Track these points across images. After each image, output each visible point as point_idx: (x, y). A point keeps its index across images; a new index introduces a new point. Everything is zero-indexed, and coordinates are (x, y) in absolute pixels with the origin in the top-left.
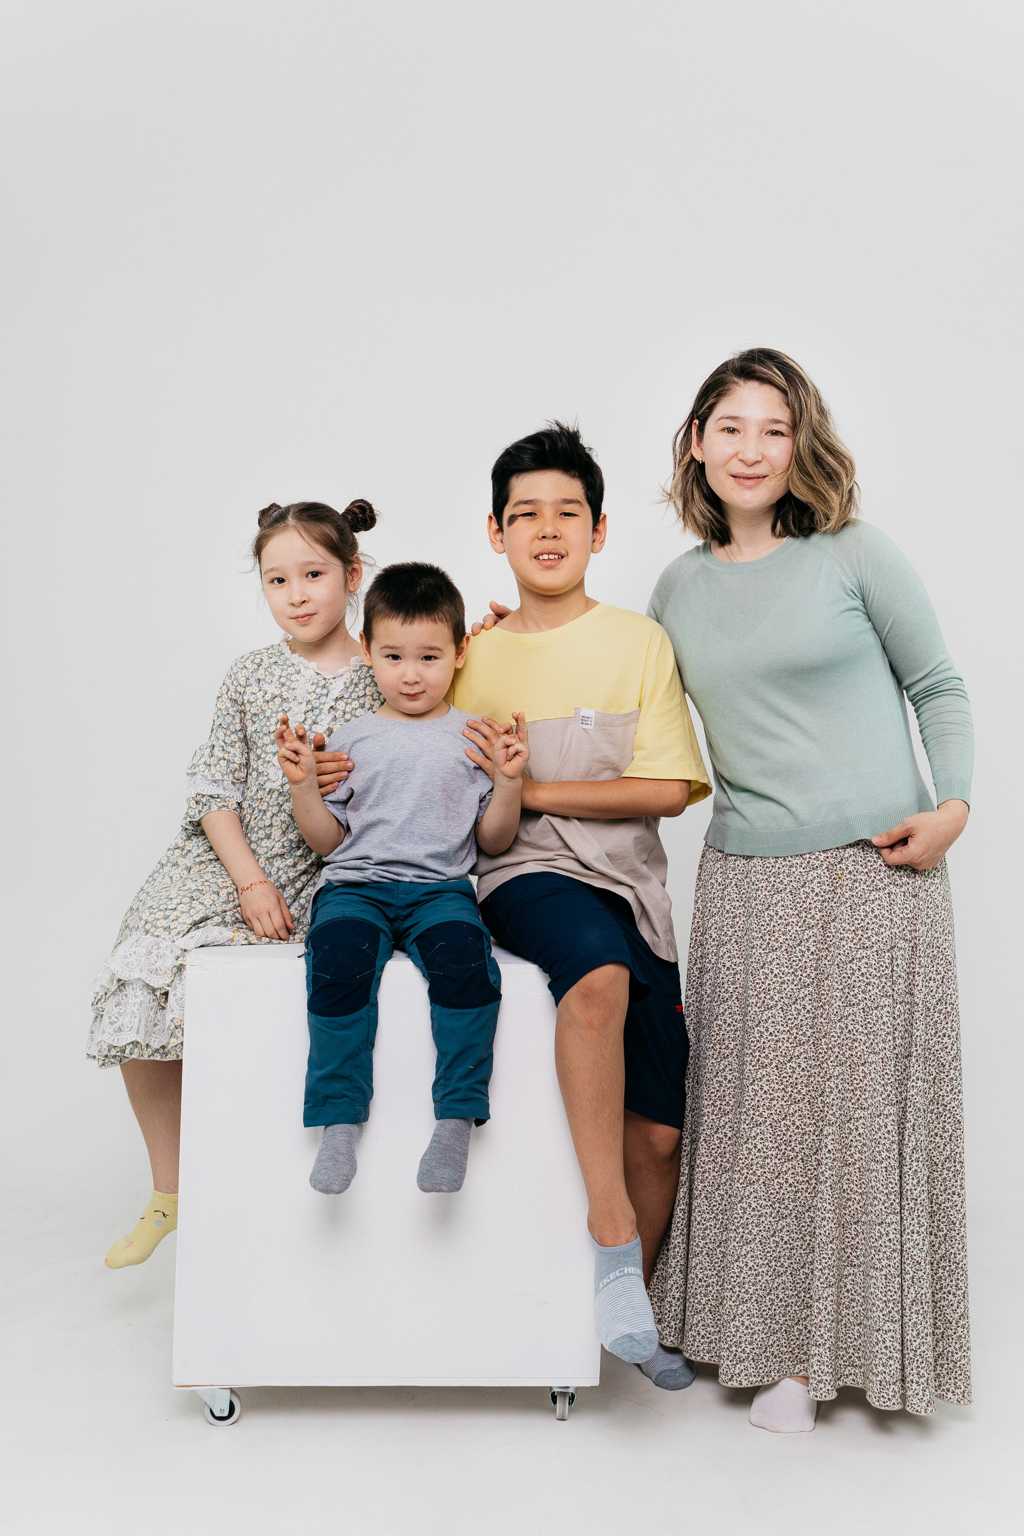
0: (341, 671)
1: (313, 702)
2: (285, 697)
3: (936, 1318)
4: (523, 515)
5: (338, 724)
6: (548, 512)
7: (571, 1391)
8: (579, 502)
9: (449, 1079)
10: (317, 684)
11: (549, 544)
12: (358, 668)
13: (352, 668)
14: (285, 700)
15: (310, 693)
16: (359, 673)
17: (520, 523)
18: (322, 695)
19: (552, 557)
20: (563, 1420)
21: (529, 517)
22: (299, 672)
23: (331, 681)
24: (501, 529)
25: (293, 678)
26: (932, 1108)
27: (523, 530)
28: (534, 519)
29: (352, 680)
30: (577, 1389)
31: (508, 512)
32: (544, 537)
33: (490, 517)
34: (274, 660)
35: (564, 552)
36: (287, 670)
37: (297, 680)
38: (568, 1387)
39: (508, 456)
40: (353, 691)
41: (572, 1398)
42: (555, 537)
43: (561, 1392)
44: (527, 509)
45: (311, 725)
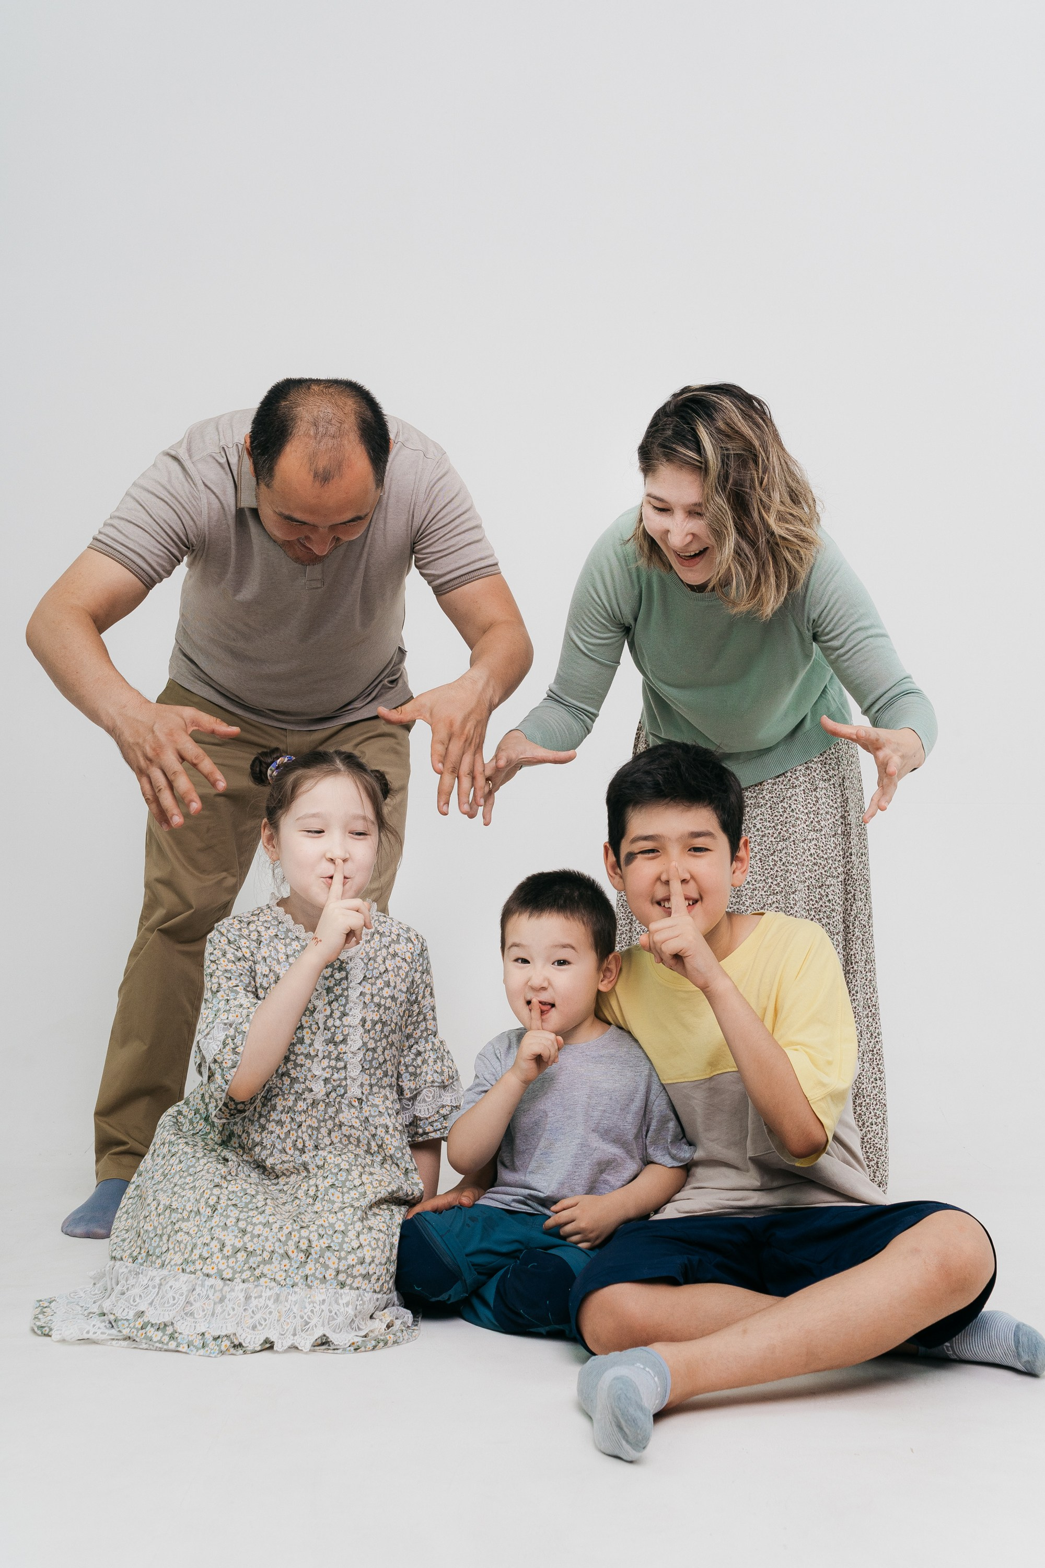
3: (867, 1152)
26: (866, 1013)
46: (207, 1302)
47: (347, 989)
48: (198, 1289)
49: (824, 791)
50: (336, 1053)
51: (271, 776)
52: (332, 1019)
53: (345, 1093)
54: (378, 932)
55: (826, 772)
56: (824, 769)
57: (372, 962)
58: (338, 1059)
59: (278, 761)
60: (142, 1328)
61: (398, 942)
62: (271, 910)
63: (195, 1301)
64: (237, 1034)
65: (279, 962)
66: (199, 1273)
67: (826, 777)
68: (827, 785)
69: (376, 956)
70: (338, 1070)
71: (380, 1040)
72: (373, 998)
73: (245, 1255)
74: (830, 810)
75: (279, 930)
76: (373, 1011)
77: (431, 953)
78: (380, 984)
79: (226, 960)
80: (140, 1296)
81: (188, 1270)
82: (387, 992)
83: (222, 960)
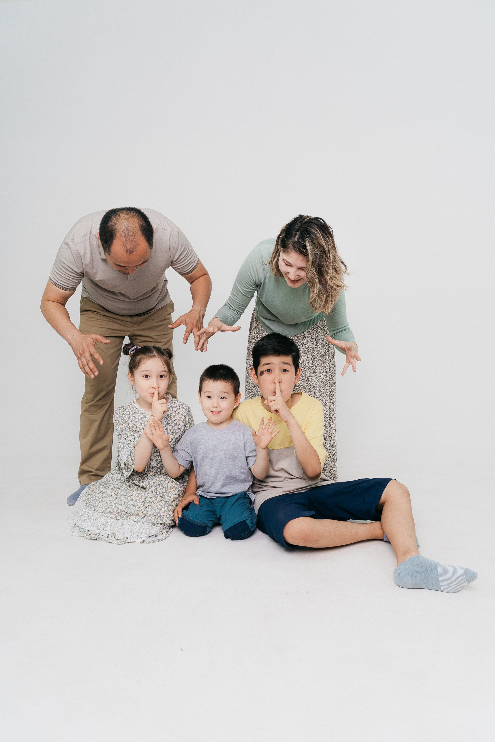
46: (111, 527)
48: (109, 523)
49: (322, 339)
51: (130, 353)
54: (172, 407)
55: (323, 332)
56: (322, 331)
57: (170, 418)
59: (133, 348)
60: (90, 535)
61: (179, 409)
62: (134, 404)
63: (107, 526)
64: (131, 453)
65: (136, 422)
66: (109, 517)
67: (323, 334)
68: (323, 337)
69: (171, 415)
72: (170, 430)
73: (124, 513)
74: (324, 346)
75: (136, 411)
77: (192, 411)
78: (173, 425)
79: (120, 424)
80: (87, 519)
81: (105, 516)
82: (176, 427)
83: (119, 424)
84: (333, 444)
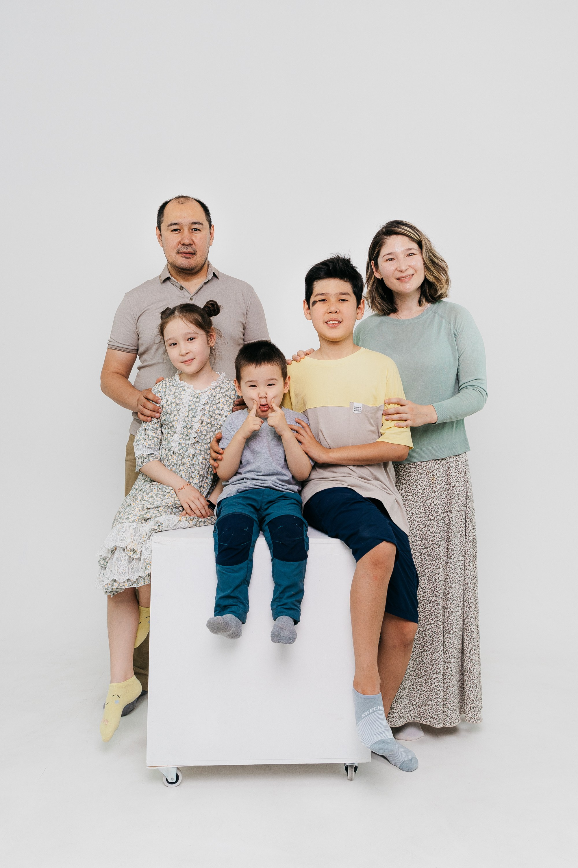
0: (206, 390)
1: (192, 406)
2: (177, 403)
4: (320, 301)
5: (206, 417)
6: (333, 299)
7: (355, 765)
8: (349, 294)
9: (282, 598)
10: (194, 396)
11: (333, 316)
12: (215, 387)
13: (212, 387)
14: (177, 404)
15: (190, 401)
16: (215, 390)
17: (318, 304)
18: (196, 402)
19: (334, 322)
20: (351, 780)
21: (323, 302)
22: (184, 390)
23: (201, 394)
24: (309, 308)
25: (181, 393)
27: (320, 309)
28: (326, 303)
29: (212, 394)
30: (359, 763)
31: (312, 299)
32: (330, 312)
33: (304, 301)
34: (172, 384)
35: (341, 320)
36: (178, 389)
37: (184, 394)
38: (354, 763)
39: (312, 272)
40: (213, 400)
41: (356, 768)
42: (336, 312)
43: (350, 766)
44: (322, 297)
45: (191, 418)
47: (198, 406)
50: (186, 432)
52: (188, 418)
53: (187, 450)
58: (187, 435)
70: (186, 440)
71: (210, 432)
76: (208, 418)
84: (471, 649)
